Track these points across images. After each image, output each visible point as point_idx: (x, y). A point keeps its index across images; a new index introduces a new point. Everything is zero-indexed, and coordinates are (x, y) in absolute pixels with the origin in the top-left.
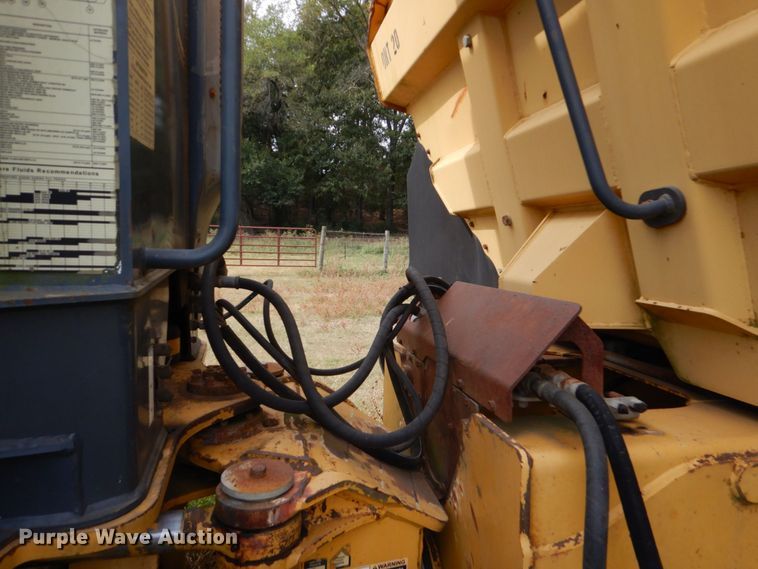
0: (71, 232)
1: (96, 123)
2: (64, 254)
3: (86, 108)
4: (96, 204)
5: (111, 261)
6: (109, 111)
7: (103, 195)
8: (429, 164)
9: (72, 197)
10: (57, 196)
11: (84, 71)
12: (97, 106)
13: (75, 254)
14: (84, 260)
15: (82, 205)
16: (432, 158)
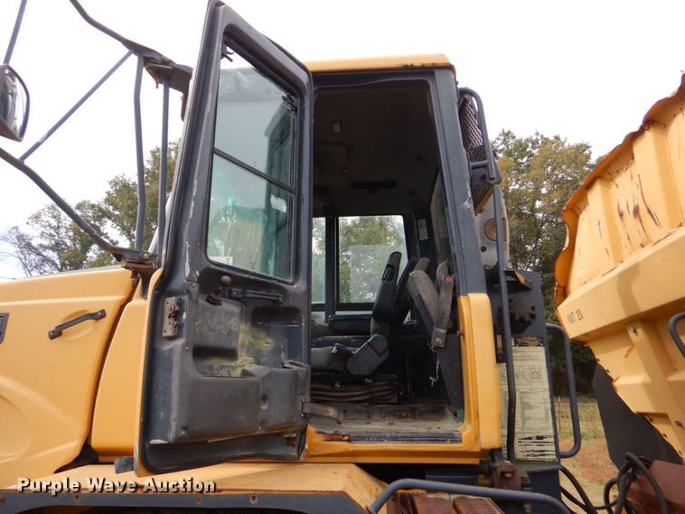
0: (542, 448)
1: (547, 417)
2: (542, 455)
3: (544, 412)
4: (548, 440)
5: (554, 457)
6: (550, 412)
7: (550, 437)
8: (611, 380)
9: (542, 438)
10: (538, 438)
11: (542, 401)
12: (546, 410)
13: (544, 455)
14: (547, 457)
15: (545, 440)
16: (612, 374)
